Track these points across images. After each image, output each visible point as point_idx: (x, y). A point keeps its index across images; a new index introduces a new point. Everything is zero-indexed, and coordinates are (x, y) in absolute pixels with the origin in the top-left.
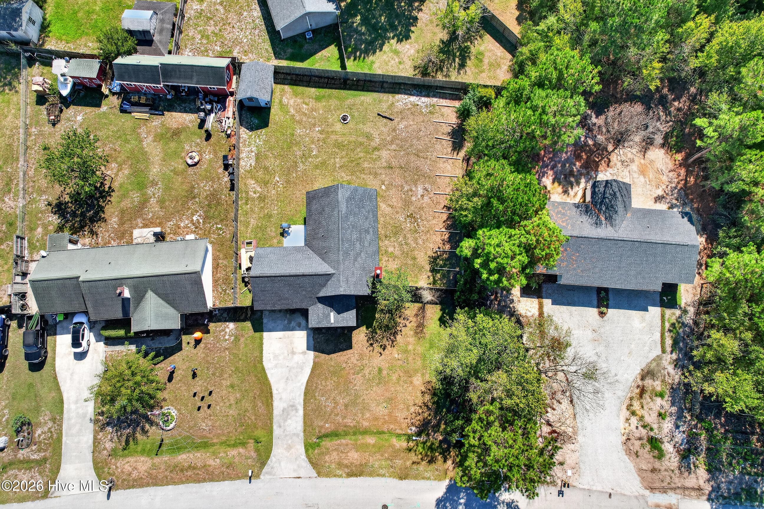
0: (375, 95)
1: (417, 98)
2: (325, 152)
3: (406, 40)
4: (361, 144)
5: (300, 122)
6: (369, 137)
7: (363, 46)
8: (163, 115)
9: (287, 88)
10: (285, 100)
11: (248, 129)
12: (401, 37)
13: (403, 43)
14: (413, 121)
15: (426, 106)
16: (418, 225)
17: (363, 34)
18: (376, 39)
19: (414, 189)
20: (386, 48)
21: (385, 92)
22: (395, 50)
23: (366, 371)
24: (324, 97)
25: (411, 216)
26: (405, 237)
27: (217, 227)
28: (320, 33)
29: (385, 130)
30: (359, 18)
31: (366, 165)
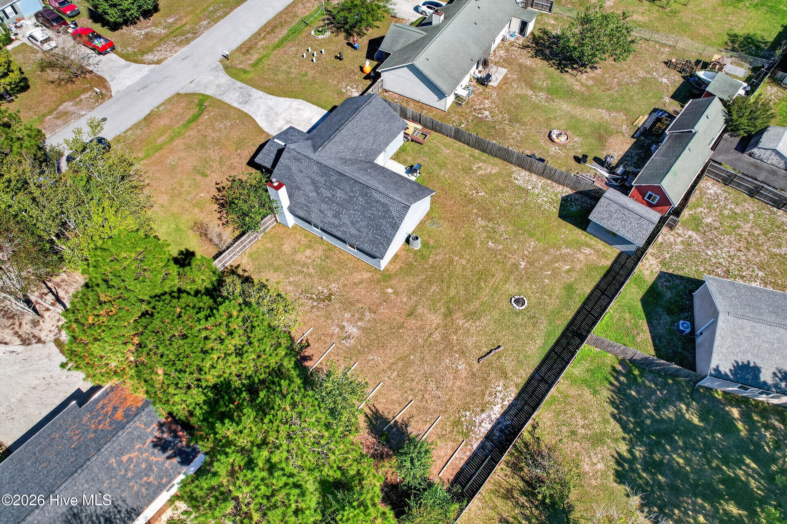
0: (535, 362)
1: (494, 417)
2: (484, 255)
3: (617, 471)
4: (468, 301)
5: (545, 251)
6: (473, 315)
7: (633, 393)
8: (633, 137)
9: (608, 263)
10: (587, 251)
11: (567, 196)
12: (626, 466)
13: (612, 463)
14: (460, 388)
15: (473, 424)
16: (311, 298)
17: (657, 409)
18: (640, 423)
19: (360, 324)
20: (614, 427)
21: (532, 378)
22: (603, 443)
23: (215, 165)
24: (569, 296)
25: (329, 298)
26: (310, 276)
27: (463, 123)
28: (684, 348)
29: (470, 342)
30: (696, 420)
31: (434, 288)
